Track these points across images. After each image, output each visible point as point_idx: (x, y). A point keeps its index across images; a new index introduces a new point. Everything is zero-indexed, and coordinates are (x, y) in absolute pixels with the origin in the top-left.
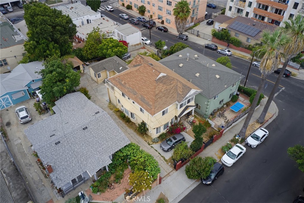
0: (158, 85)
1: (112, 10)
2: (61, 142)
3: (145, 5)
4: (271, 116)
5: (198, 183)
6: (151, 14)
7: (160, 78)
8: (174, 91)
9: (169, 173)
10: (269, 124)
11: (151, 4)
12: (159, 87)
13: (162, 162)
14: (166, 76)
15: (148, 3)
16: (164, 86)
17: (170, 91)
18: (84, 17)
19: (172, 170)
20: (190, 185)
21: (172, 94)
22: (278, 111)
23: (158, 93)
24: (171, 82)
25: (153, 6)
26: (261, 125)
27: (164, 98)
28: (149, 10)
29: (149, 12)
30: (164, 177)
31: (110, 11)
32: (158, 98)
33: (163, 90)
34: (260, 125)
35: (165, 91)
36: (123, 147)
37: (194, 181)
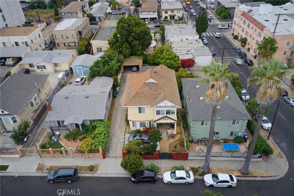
0: (144, 87)
1: (218, 36)
2: (69, 98)
3: (247, 38)
4: (265, 176)
5: (128, 176)
6: (249, 47)
7: (150, 83)
8: (154, 97)
9: (117, 157)
10: (253, 179)
11: (252, 38)
12: (144, 89)
13: (120, 147)
14: (156, 83)
15: (250, 36)
16: (148, 90)
17: (152, 96)
18: (184, 36)
19: (121, 156)
20: (121, 173)
21: (151, 98)
22: (282, 176)
23: (141, 93)
24: (158, 89)
25: (253, 39)
26: (242, 175)
27: (142, 98)
28: (249, 42)
29: (249, 44)
30: (111, 157)
31: (216, 37)
32: (137, 96)
33: (145, 92)
34: (240, 175)
35: (147, 93)
36: (97, 119)
37: (128, 173)
